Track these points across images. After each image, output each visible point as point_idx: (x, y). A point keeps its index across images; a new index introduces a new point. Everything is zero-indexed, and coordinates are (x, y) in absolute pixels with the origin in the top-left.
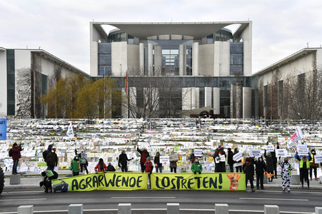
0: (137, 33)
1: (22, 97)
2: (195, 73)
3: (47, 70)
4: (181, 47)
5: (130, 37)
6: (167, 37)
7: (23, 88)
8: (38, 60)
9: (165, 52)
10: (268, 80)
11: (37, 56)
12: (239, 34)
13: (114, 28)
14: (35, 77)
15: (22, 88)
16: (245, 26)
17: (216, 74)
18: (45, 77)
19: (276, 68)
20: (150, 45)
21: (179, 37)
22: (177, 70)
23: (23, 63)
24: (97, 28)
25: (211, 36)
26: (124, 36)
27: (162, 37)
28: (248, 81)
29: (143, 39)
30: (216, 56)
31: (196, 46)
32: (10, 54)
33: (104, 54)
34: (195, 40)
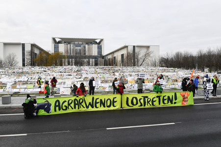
0: (67, 41)
1: (27, 61)
2: (87, 54)
3: (37, 51)
4: (82, 46)
5: (65, 42)
6: (77, 43)
8: (33, 47)
9: (76, 48)
10: (110, 57)
11: (33, 46)
12: (100, 43)
13: (60, 40)
14: (32, 53)
15: (28, 57)
16: (102, 40)
17: (93, 55)
18: (36, 54)
19: (113, 53)
20: (72, 45)
21: (81, 43)
22: (80, 53)
24: (54, 39)
25: (91, 43)
26: (63, 42)
27: (75, 43)
28: (103, 57)
29: (69, 43)
30: (93, 49)
31: (87, 46)
32: (23, 45)
33: (56, 48)
34: (86, 44)
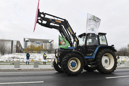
0: (32, 41)
4: (41, 44)
5: (31, 41)
6: (38, 42)
7: (15, 49)
9: (38, 45)
12: (50, 42)
13: (28, 39)
16: (53, 41)
18: (18, 47)
20: (35, 43)
21: (40, 42)
22: (40, 48)
23: (15, 44)
24: (24, 39)
25: (46, 42)
26: (30, 41)
27: (37, 42)
29: (33, 42)
31: (44, 44)
32: (12, 41)
33: (26, 44)
34: (43, 42)
